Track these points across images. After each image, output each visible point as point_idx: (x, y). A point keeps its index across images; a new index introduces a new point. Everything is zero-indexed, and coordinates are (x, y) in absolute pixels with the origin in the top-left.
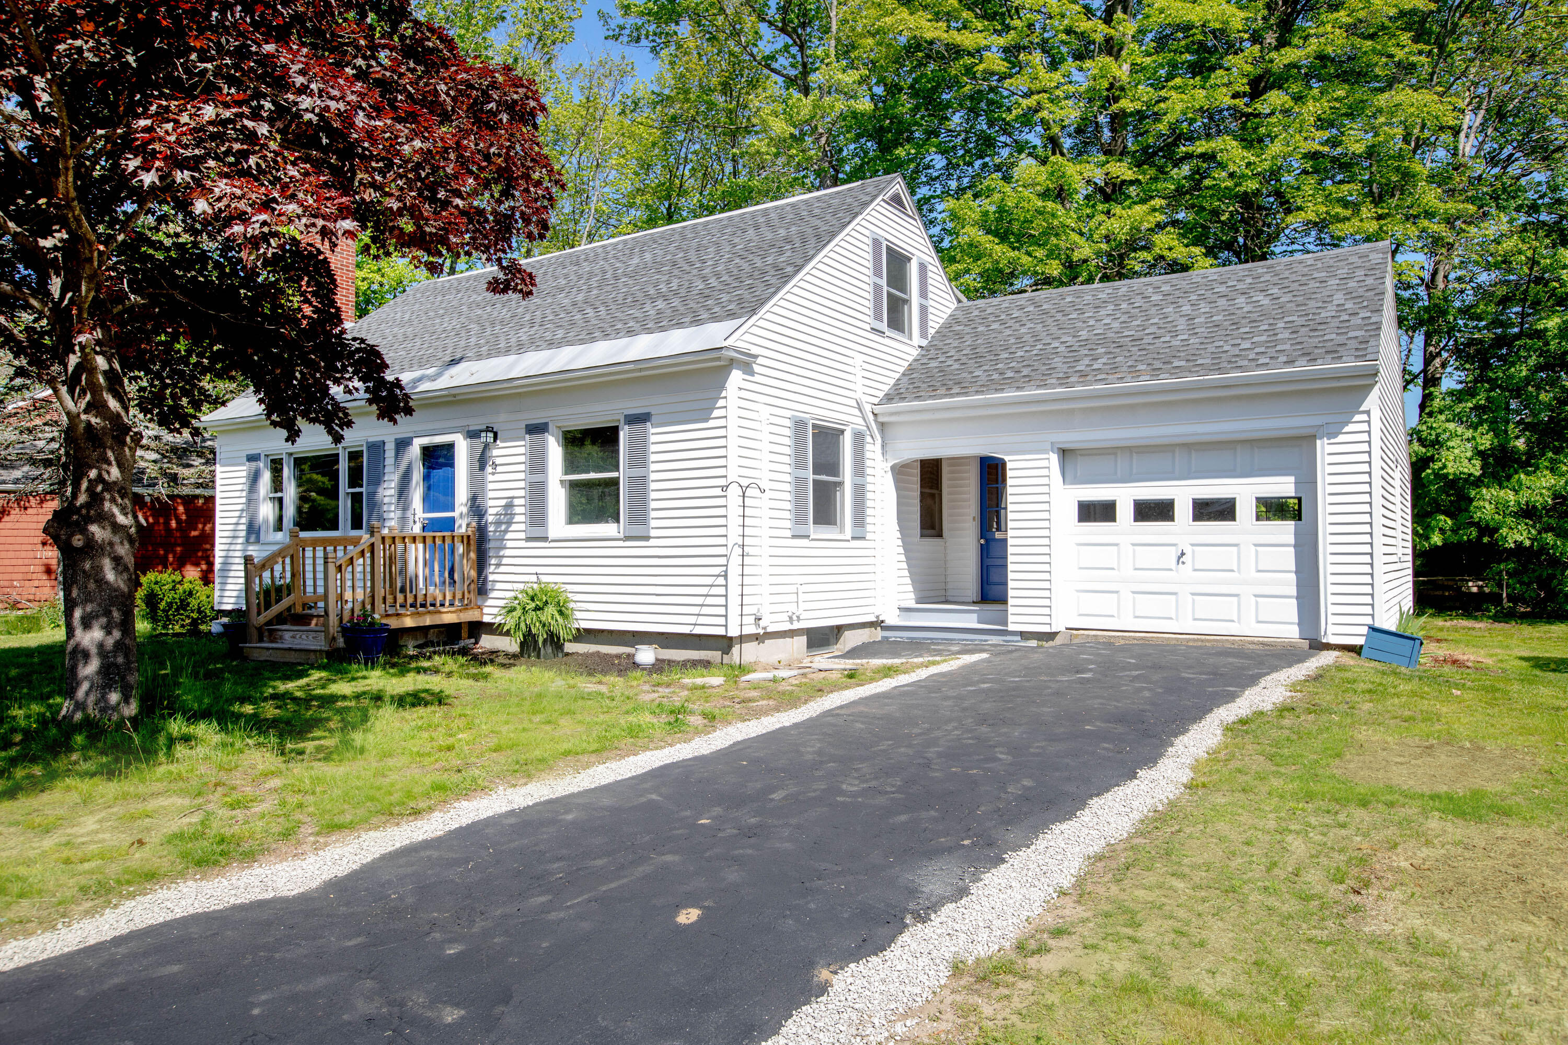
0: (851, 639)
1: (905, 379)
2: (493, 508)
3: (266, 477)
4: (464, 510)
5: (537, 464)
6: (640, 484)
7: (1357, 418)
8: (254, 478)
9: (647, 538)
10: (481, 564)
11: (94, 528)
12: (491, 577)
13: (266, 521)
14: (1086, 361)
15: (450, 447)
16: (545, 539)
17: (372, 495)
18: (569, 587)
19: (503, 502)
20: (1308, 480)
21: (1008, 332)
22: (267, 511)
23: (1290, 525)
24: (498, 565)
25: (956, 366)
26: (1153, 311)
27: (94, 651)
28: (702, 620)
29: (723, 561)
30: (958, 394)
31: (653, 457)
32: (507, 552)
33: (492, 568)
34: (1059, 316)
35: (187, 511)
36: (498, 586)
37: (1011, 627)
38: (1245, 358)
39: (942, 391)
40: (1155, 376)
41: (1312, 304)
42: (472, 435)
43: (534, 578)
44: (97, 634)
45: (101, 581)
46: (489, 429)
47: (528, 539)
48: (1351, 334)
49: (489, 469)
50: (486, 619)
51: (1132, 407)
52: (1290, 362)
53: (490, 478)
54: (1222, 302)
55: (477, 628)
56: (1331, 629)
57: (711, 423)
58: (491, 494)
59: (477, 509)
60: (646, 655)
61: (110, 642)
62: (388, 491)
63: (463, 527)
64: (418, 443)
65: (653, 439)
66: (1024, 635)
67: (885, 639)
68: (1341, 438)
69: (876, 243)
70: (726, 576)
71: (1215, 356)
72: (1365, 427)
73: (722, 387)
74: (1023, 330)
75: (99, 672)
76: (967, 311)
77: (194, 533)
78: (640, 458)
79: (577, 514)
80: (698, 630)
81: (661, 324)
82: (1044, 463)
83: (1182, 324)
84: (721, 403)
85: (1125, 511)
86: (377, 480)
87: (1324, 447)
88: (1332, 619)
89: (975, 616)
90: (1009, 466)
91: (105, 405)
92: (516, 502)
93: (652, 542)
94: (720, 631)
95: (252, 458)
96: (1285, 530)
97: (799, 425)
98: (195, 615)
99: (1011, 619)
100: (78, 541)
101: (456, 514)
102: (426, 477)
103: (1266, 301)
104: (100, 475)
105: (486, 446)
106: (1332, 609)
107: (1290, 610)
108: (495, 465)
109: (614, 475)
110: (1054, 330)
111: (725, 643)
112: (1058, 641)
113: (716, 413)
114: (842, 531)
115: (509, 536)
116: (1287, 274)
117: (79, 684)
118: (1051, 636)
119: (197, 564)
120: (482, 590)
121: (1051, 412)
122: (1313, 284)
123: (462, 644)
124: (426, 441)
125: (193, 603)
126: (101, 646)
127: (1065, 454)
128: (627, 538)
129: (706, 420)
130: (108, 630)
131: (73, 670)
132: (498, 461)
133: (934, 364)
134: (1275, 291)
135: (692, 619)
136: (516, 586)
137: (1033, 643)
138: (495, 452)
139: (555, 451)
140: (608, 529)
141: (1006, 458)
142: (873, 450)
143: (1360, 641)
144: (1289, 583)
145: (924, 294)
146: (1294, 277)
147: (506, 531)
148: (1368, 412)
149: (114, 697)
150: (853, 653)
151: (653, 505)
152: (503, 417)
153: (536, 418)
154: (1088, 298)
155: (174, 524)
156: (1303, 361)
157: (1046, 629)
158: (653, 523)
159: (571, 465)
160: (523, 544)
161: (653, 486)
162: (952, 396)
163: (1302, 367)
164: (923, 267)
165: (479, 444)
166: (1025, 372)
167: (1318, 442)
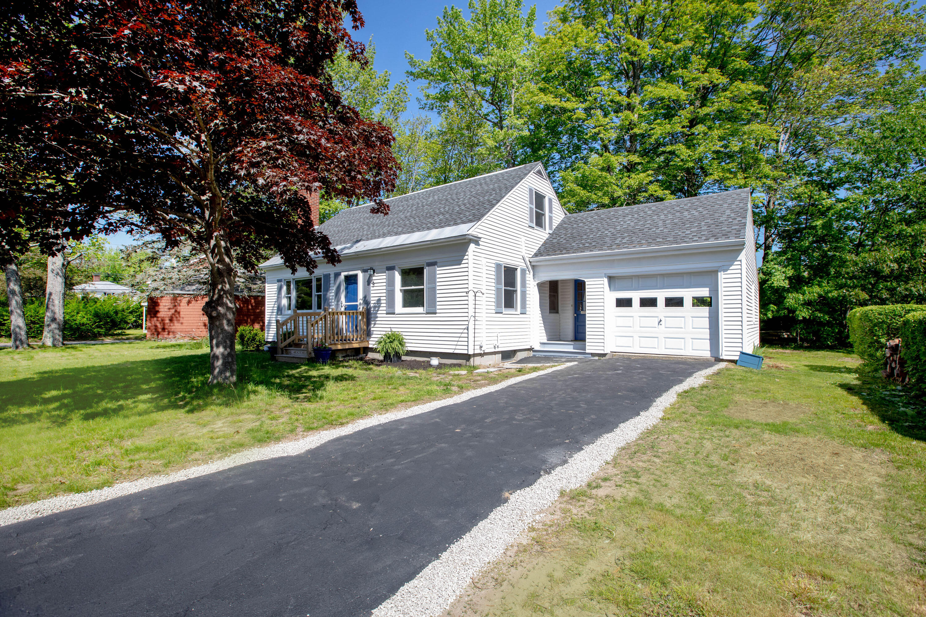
0: (520, 356)
1: (543, 247)
2: (373, 301)
3: (285, 288)
4: (362, 302)
5: (391, 283)
6: (433, 290)
7: (736, 263)
8: (280, 289)
9: (435, 313)
10: (368, 324)
11: (220, 308)
12: (372, 329)
13: (284, 306)
14: (620, 239)
15: (356, 276)
16: (394, 314)
17: (325, 295)
18: (404, 334)
19: (377, 298)
20: (715, 290)
21: (586, 227)
22: (285, 302)
23: (707, 309)
24: (375, 324)
25: (564, 241)
26: (648, 218)
27: (220, 357)
28: (458, 347)
29: (466, 323)
30: (565, 253)
31: (438, 280)
32: (378, 319)
33: (372, 325)
34: (608, 220)
35: (255, 302)
36: (375, 332)
37: (587, 351)
38: (687, 238)
39: (558, 252)
40: (649, 246)
41: (716, 215)
42: (364, 271)
43: (389, 330)
44: (221, 350)
45: (223, 330)
46: (371, 269)
47: (387, 314)
48: (733, 228)
49: (372, 285)
50: (370, 346)
51: (639, 258)
52: (707, 240)
53: (372, 288)
54: (678, 214)
55: (367, 350)
56: (724, 353)
57: (462, 266)
58: (372, 295)
59: (366, 301)
60: (435, 361)
61: (226, 353)
62: (331, 294)
63: (361, 309)
64: (343, 274)
65: (438, 272)
66: (593, 355)
67: (534, 356)
68: (729, 272)
69: (531, 190)
70: (468, 329)
71: (675, 237)
72: (739, 267)
73: (466, 251)
74: (593, 226)
75: (222, 364)
76: (569, 218)
77: (258, 311)
78: (433, 280)
79: (407, 303)
80: (457, 352)
81: (441, 225)
82: (602, 282)
83: (660, 223)
84: (466, 257)
85: (636, 303)
86: (327, 289)
87: (721, 276)
88: (724, 349)
89: (572, 346)
90: (587, 283)
91: (224, 260)
92: (382, 298)
93: (437, 315)
94: (466, 352)
95: (279, 281)
96: (705, 311)
97: (498, 266)
98: (258, 343)
99: (587, 348)
100: (214, 314)
101: (358, 303)
102: (347, 288)
103: (697, 214)
104: (222, 288)
105: (371, 276)
106: (724, 344)
107: (707, 344)
108: (374, 283)
109: (422, 287)
110: (606, 226)
111: (467, 357)
112: (607, 357)
113: (464, 262)
114: (516, 310)
115: (379, 312)
116: (705, 202)
117: (215, 369)
118: (604, 355)
119: (259, 323)
120: (368, 334)
121: (605, 261)
122: (717, 206)
123: (361, 356)
124: (346, 273)
125: (257, 338)
126: (223, 354)
127: (611, 279)
128: (427, 313)
129: (460, 264)
130: (225, 348)
131: (213, 364)
132: (375, 281)
133: (555, 241)
134: (700, 209)
135: (454, 347)
136: (382, 333)
137: (597, 358)
138: (374, 278)
139: (398, 278)
140: (420, 310)
141: (586, 280)
142: (529, 276)
143: (737, 358)
144: (706, 333)
145: (551, 211)
146: (708, 203)
147: (378, 310)
148: (741, 261)
149: (228, 374)
150: (520, 361)
151: (438, 299)
152: (377, 264)
153: (391, 264)
154: (620, 213)
155: (250, 307)
156: (713, 239)
157: (602, 352)
158: (438, 307)
159: (404, 283)
160: (385, 315)
161: (438, 292)
162: (562, 254)
163: (712, 242)
164: (550, 200)
165: (367, 275)
166: (594, 244)
167: (719, 274)
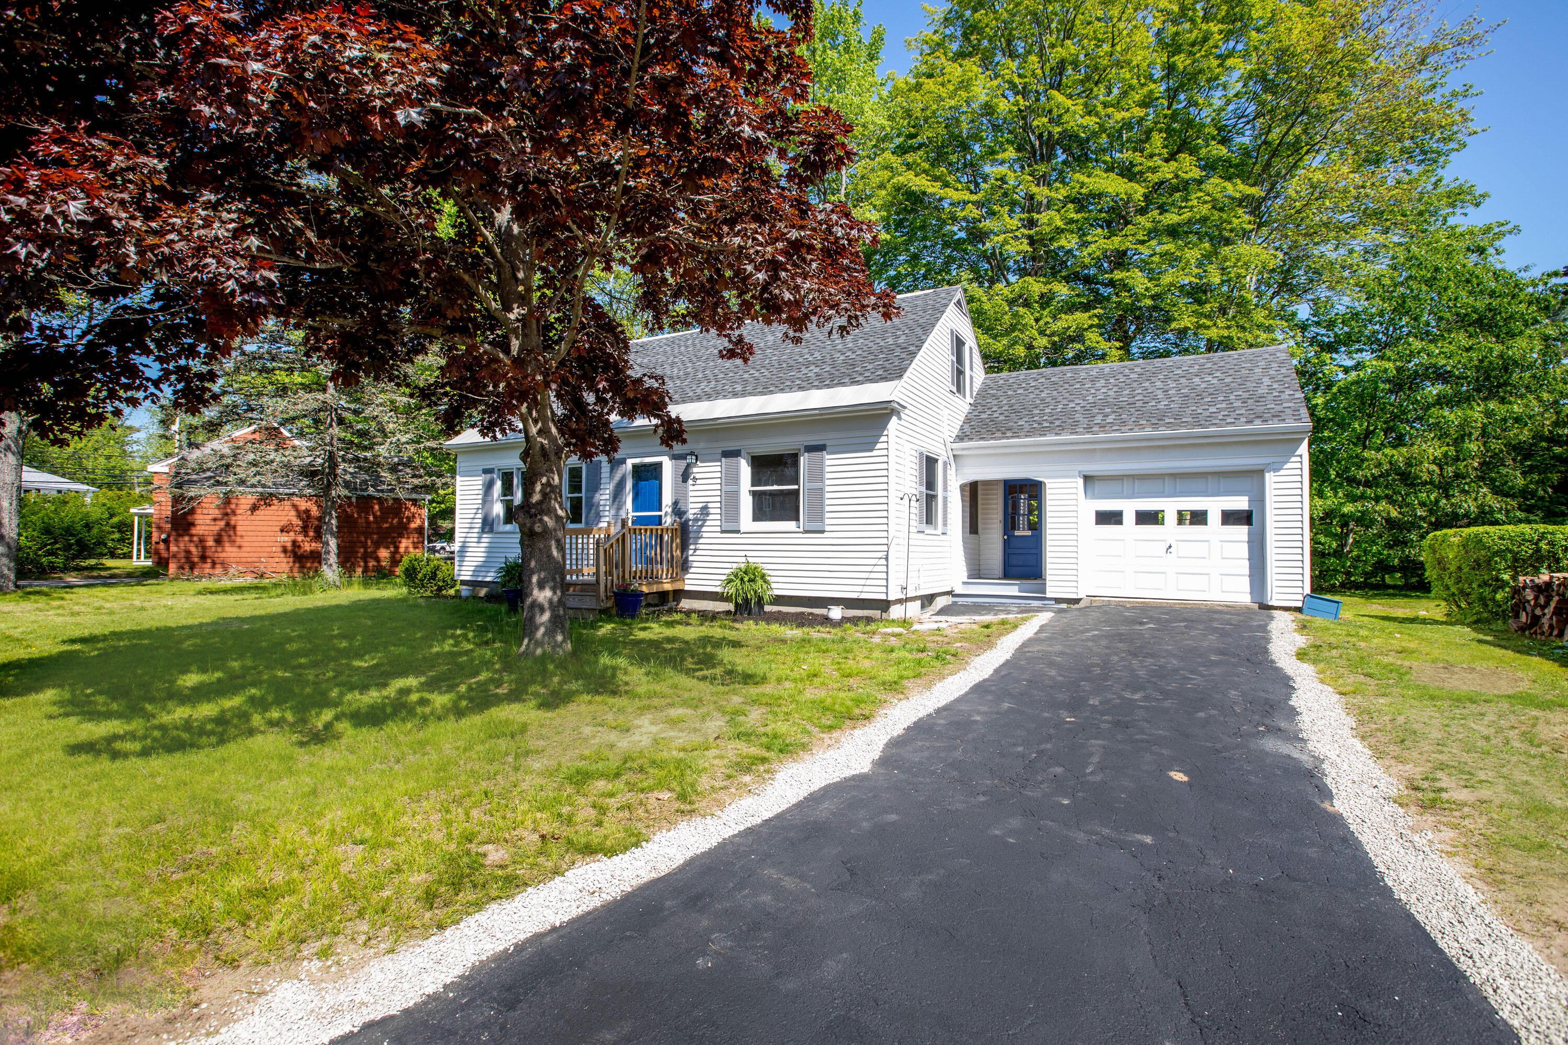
0: (941, 602)
1: (966, 426)
2: (692, 511)
3: (498, 486)
4: (670, 510)
5: (732, 479)
6: (819, 494)
7: (1293, 459)
8: (489, 486)
9: (823, 532)
10: (684, 547)
11: (546, 519)
12: (691, 558)
13: (498, 516)
14: (1100, 417)
15: (660, 465)
16: (738, 532)
17: (590, 499)
18: (769, 566)
19: (700, 505)
20: (1259, 499)
21: (1032, 396)
22: (498, 509)
23: (1245, 528)
24: (695, 550)
25: (1002, 418)
26: (1135, 385)
27: (546, 605)
28: (866, 589)
29: (885, 548)
30: (1000, 438)
31: (828, 476)
32: (701, 541)
33: (691, 552)
34: (1066, 386)
36: (695, 564)
37: (1048, 595)
38: (1216, 418)
39: (998, 434)
40: (1156, 429)
41: (1249, 384)
42: (675, 457)
43: (743, 560)
44: (548, 593)
45: (550, 556)
46: (692, 454)
47: (723, 532)
48: (1285, 405)
49: (690, 482)
50: (687, 588)
51: (1138, 448)
52: (1250, 422)
53: (691, 488)
54: (1183, 380)
55: (679, 594)
56: (1275, 596)
57: (875, 453)
58: (691, 500)
59: (678, 511)
60: (836, 613)
61: (556, 599)
62: (604, 496)
63: (668, 521)
64: (630, 462)
65: (828, 462)
66: (1058, 601)
67: (955, 603)
68: (1282, 472)
69: (952, 331)
70: (887, 559)
71: (1195, 416)
72: (1299, 465)
73: (884, 427)
74: (1043, 395)
75: (550, 620)
76: (995, 381)
77: (386, 525)
78: (818, 474)
79: (759, 514)
80: (863, 596)
81: (823, 382)
82: (1074, 485)
83: (1160, 395)
84: (883, 439)
85: (1129, 518)
86: (595, 487)
87: (1269, 477)
88: (1275, 590)
89: (1016, 588)
90: (1048, 486)
91: (550, 432)
92: (710, 505)
93: (826, 535)
94: (883, 597)
95: (486, 471)
96: (1241, 532)
97: (921, 454)
99: (1048, 589)
100: (538, 528)
101: (662, 513)
102: (635, 486)
103: (1215, 381)
104: (548, 481)
105: (688, 466)
106: (1276, 583)
107: (1244, 584)
108: (695, 479)
109: (796, 487)
110: (1067, 395)
111: (884, 605)
112: (1082, 604)
113: (879, 446)
114: (936, 528)
115: (704, 529)
116: (1222, 364)
117: (537, 629)
118: (1077, 601)
120: (685, 566)
121: (1084, 450)
122: (1243, 371)
123: (669, 605)
124: (637, 461)
126: (550, 601)
127: (1087, 479)
128: (806, 532)
129: (871, 450)
130: (554, 589)
131: (531, 619)
132: (698, 476)
133: (983, 416)
134: (1218, 374)
135: (860, 588)
137: (1064, 606)
138: (695, 470)
139: (745, 470)
140: (790, 525)
141: (1046, 481)
142: (951, 472)
143: (1299, 604)
144: (1244, 567)
145: (971, 369)
146: (1228, 366)
147: (702, 526)
148: (1301, 456)
149: (559, 638)
150: (942, 612)
151: (827, 509)
152: (702, 445)
153: (731, 446)
154: (1083, 375)
156: (1258, 422)
157: (1074, 596)
158: (827, 521)
159: (755, 481)
160: (719, 535)
161: (827, 496)
162: (1008, 438)
163: (1258, 425)
164: (971, 349)
165: (683, 464)
166: (1057, 423)
167: (1267, 475)
